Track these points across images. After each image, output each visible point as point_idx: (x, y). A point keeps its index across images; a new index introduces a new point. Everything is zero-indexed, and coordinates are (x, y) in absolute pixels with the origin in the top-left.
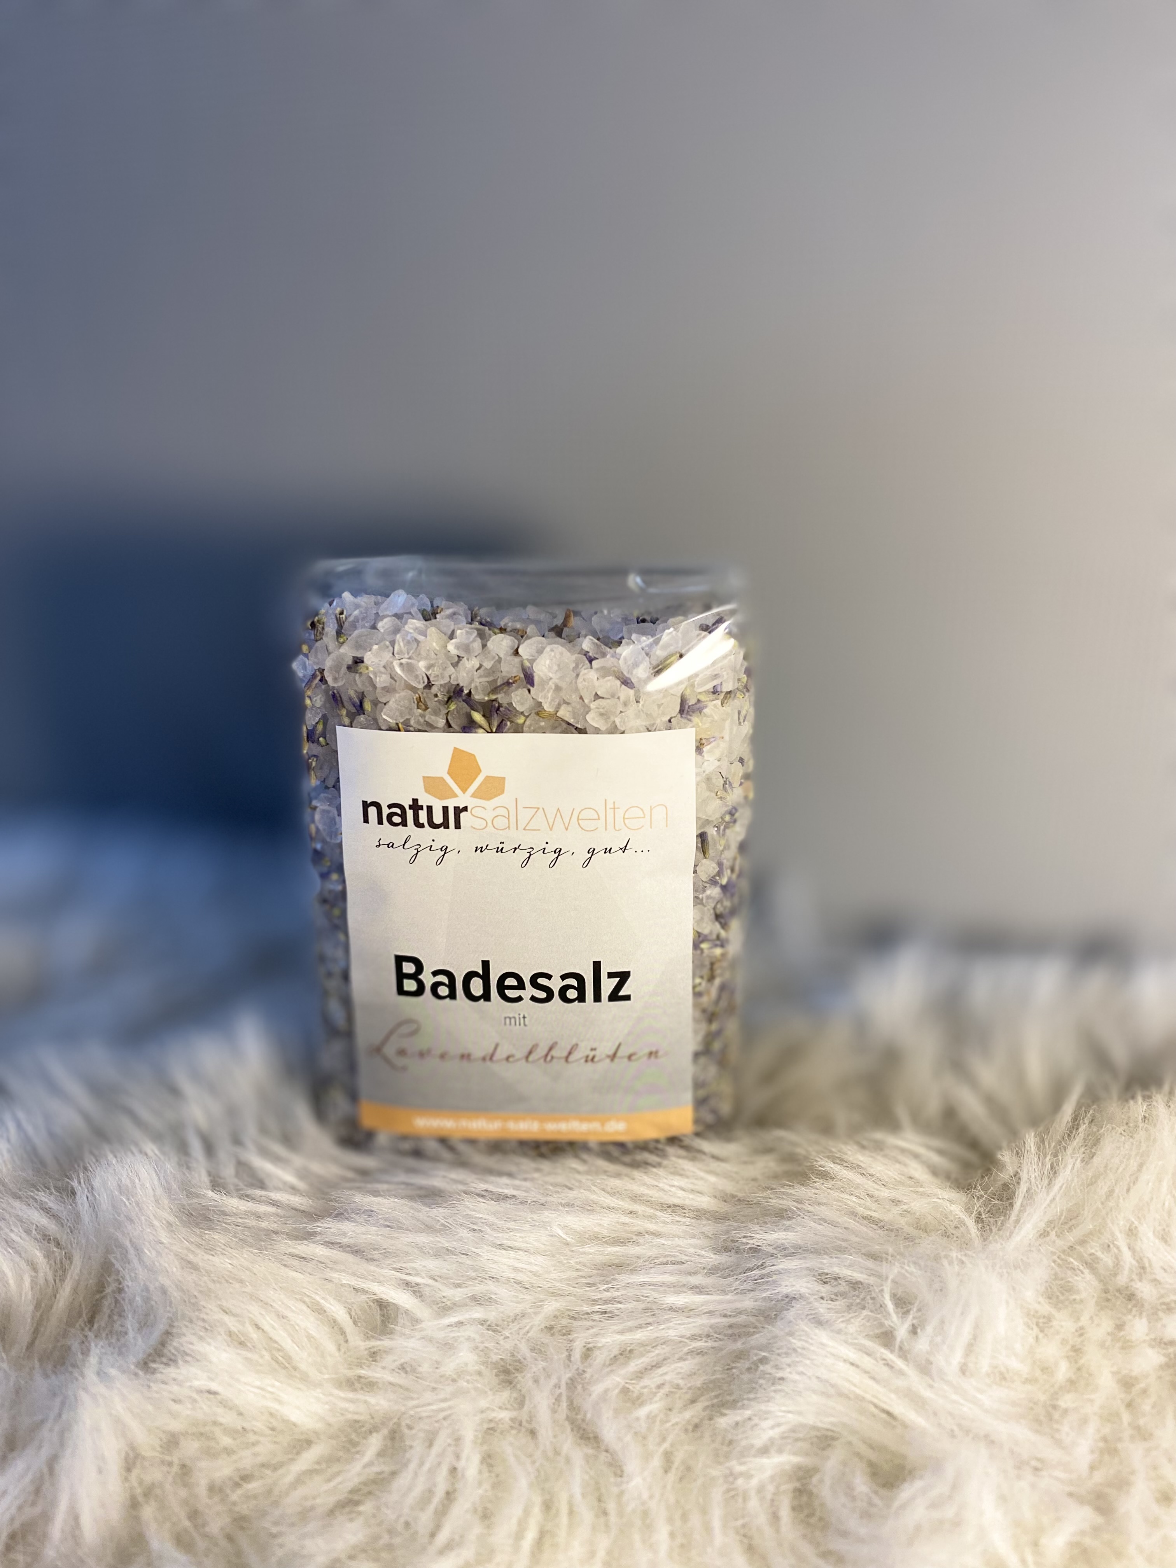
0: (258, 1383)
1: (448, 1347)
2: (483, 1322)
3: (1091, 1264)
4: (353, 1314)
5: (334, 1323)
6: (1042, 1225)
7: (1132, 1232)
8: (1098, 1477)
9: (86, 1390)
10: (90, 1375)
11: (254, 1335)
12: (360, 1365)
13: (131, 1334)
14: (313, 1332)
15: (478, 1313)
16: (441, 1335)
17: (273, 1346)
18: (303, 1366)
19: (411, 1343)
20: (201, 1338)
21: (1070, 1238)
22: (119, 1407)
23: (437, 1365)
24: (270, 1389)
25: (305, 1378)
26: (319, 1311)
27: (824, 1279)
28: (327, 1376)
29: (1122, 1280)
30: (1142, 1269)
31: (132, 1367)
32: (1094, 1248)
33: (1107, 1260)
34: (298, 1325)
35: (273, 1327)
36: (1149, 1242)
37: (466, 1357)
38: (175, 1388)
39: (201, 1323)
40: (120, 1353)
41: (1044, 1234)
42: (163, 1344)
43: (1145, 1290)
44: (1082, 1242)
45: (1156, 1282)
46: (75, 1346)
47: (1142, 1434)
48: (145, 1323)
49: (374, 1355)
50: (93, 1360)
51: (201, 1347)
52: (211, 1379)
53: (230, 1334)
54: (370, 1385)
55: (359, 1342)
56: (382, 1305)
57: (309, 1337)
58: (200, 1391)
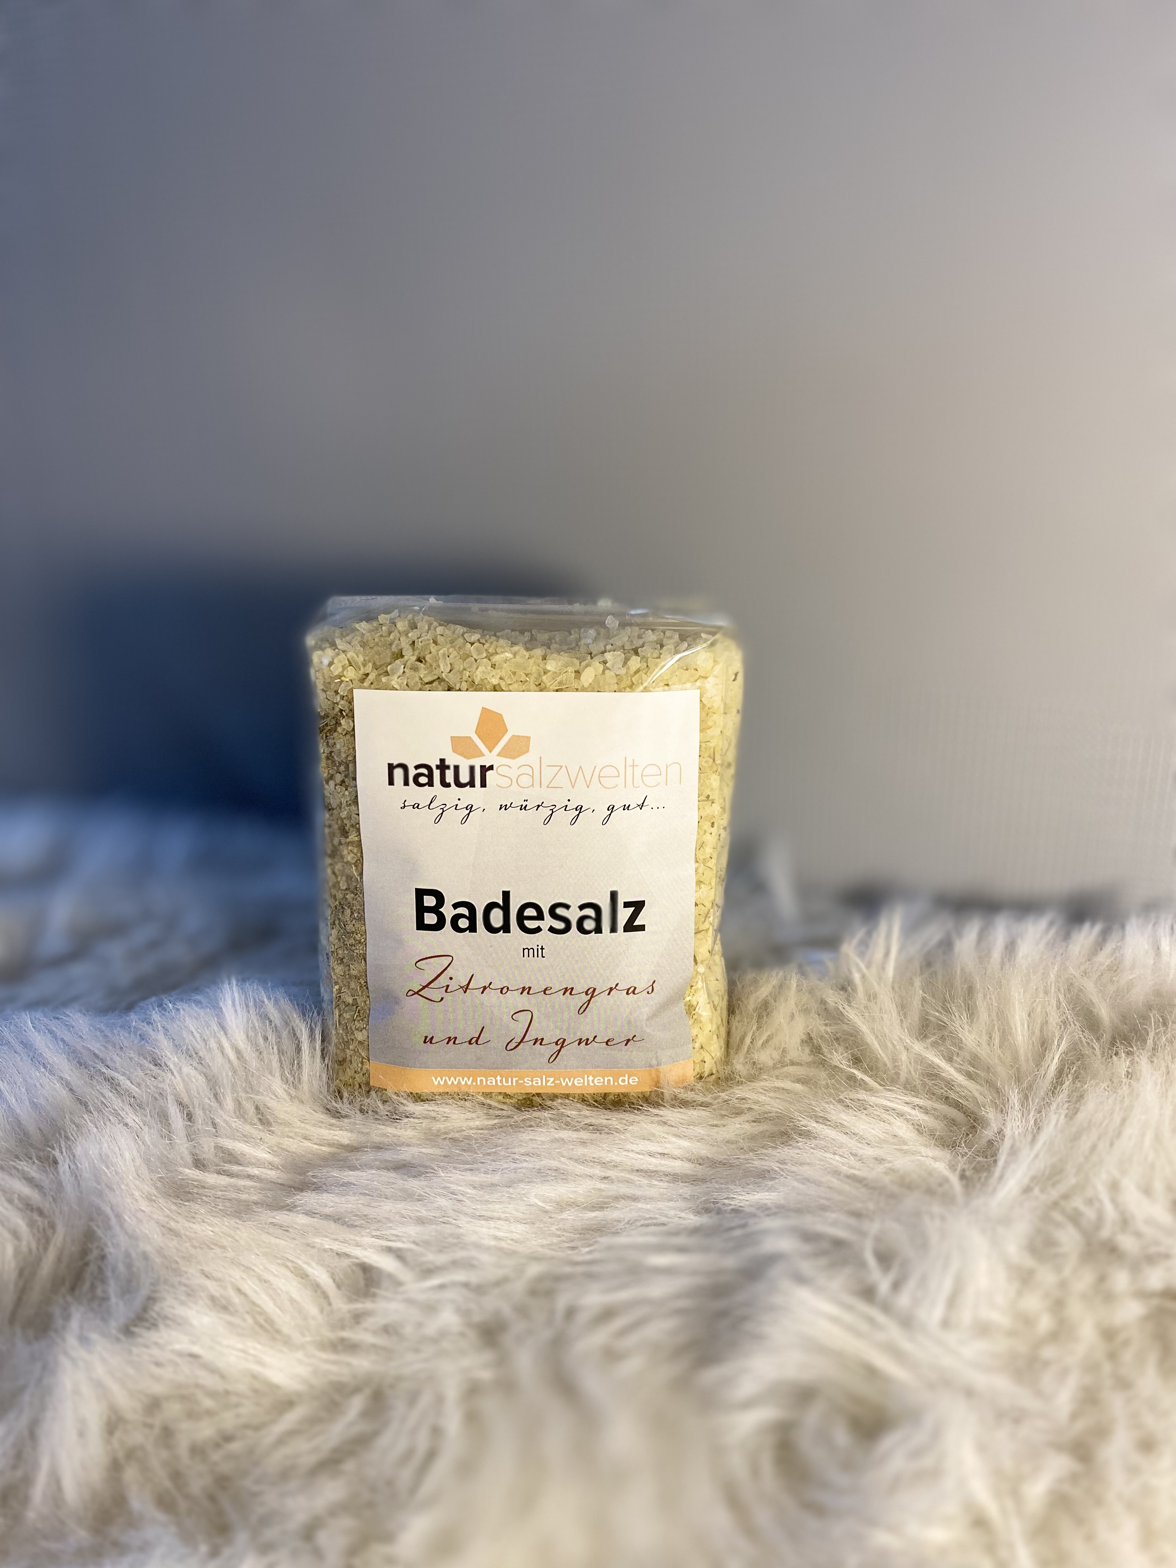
0: (240, 1346)
1: (430, 1309)
2: (466, 1285)
3: (1075, 1218)
4: (337, 1278)
5: (316, 1287)
6: (1026, 1181)
7: (1114, 1187)
8: (1080, 1425)
9: (66, 1354)
10: (71, 1340)
11: (236, 1299)
12: (343, 1328)
13: (113, 1300)
14: (296, 1295)
15: (460, 1276)
16: (421, 1297)
17: (254, 1309)
18: (286, 1330)
19: (393, 1306)
20: (183, 1303)
21: (1054, 1194)
22: (100, 1371)
23: (419, 1325)
24: (252, 1352)
25: (287, 1342)
26: (303, 1276)
27: (808, 1237)
28: (308, 1339)
29: (1105, 1233)
30: (1125, 1222)
31: (114, 1332)
32: (1077, 1203)
33: (1090, 1214)
34: (281, 1289)
35: (256, 1292)
36: (1131, 1196)
37: (449, 1318)
38: (155, 1351)
39: (183, 1288)
40: (104, 1320)
41: (1027, 1190)
42: (145, 1309)
43: (1127, 1243)
44: (1066, 1197)
45: (1138, 1235)
46: (56, 1311)
47: (1123, 1384)
48: (128, 1288)
49: (358, 1318)
50: (74, 1324)
51: (181, 1311)
52: (193, 1343)
53: (213, 1299)
54: (351, 1347)
55: (341, 1305)
56: (366, 1269)
57: (292, 1301)
58: (180, 1354)
